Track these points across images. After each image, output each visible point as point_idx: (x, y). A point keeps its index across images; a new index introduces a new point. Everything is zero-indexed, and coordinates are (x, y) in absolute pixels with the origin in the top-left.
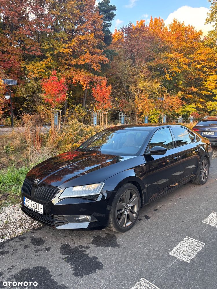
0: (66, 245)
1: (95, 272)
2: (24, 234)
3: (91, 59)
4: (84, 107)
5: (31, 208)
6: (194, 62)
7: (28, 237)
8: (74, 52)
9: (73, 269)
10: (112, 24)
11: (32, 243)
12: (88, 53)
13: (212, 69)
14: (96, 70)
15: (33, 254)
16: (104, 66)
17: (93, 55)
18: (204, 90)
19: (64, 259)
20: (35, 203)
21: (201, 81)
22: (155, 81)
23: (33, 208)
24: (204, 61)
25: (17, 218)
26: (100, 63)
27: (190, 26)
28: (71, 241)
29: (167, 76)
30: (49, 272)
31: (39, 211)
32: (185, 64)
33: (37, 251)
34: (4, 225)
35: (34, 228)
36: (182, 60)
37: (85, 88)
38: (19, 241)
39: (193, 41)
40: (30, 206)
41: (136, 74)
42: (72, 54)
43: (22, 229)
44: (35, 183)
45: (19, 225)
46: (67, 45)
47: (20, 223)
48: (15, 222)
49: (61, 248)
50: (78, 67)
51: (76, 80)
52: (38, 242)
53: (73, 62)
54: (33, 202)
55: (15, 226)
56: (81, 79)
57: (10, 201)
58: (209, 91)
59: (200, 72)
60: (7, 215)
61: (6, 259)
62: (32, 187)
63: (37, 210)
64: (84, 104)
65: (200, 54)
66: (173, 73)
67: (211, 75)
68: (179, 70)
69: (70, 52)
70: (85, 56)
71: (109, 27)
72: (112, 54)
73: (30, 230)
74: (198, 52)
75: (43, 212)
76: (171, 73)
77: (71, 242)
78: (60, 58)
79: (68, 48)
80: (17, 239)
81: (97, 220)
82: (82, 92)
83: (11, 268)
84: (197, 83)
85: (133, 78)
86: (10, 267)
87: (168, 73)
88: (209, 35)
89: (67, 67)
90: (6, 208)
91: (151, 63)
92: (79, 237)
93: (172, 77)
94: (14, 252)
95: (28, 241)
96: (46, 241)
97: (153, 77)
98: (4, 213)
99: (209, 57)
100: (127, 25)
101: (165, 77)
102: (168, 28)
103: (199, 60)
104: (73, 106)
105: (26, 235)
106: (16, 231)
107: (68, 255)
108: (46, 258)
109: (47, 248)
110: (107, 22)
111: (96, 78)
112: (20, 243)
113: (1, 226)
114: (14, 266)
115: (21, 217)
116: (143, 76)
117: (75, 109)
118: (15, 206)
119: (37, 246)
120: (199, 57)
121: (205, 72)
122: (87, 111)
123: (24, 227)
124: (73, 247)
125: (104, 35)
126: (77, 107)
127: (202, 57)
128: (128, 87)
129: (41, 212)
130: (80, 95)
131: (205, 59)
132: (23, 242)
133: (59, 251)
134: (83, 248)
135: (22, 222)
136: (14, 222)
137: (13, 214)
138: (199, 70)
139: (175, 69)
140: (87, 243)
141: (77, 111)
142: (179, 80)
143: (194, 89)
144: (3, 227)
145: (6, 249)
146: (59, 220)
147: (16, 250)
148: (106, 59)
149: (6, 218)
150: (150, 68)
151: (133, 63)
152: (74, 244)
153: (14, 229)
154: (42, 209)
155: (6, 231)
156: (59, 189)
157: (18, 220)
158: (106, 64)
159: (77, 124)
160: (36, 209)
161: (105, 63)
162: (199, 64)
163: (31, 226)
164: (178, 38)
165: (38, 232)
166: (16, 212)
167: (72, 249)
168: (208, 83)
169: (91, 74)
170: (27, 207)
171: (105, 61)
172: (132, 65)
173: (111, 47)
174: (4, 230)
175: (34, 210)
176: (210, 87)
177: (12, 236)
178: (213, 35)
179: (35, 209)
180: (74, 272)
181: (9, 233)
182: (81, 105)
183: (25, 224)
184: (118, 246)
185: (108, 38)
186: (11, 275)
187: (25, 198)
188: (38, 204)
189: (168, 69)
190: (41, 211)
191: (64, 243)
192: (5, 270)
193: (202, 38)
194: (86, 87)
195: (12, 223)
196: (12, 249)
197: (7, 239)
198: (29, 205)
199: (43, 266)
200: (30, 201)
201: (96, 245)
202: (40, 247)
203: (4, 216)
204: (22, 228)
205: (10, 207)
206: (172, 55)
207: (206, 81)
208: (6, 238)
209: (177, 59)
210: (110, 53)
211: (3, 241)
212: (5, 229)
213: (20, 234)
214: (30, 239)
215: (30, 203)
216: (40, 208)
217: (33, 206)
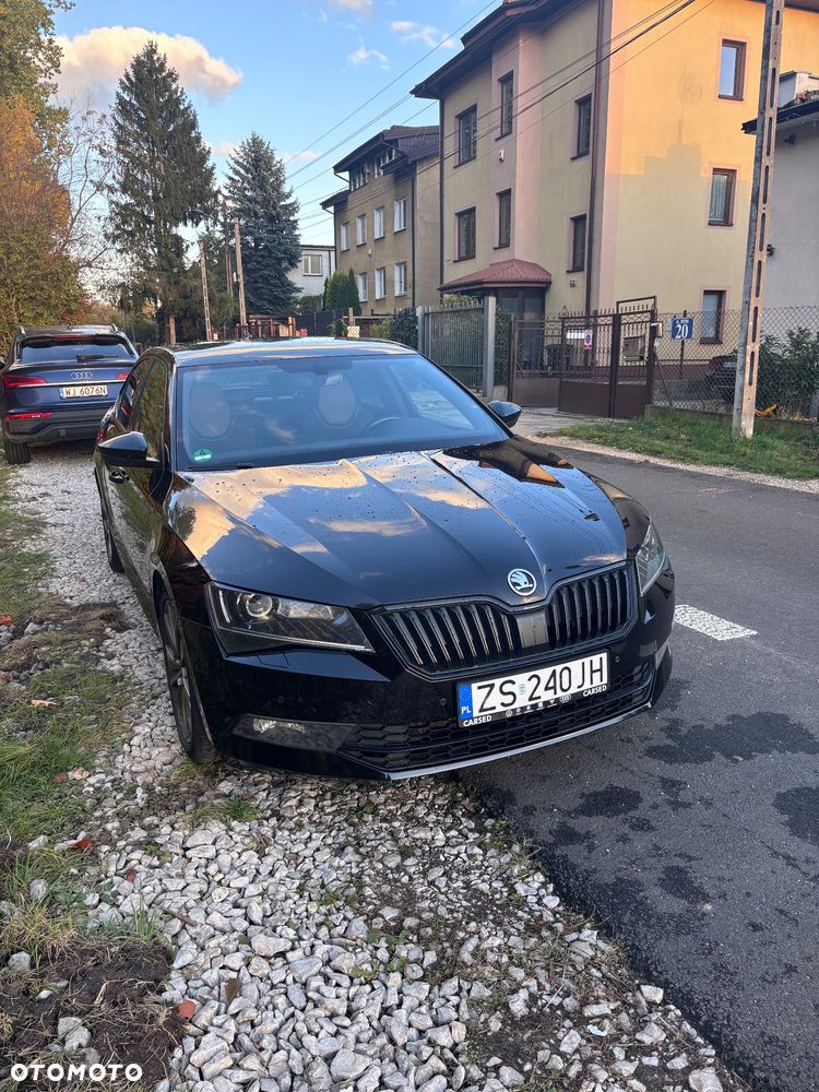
0: (650, 751)
1: (799, 725)
5: (532, 707)
11: (620, 812)
19: (737, 761)
20: (558, 668)
23: (549, 696)
28: (629, 742)
31: (587, 685)
38: (586, 844)
40: (523, 701)
49: (670, 762)
52: (613, 801)
54: (545, 673)
63: (574, 690)
75: (605, 680)
77: (637, 741)
94: (681, 855)
95: (600, 824)
107: (717, 753)
108: (729, 789)
114: (775, 852)
119: (644, 805)
124: (669, 742)
129: (598, 683)
132: (602, 835)
133: (687, 766)
134: (680, 727)
145: (649, 876)
147: (658, 849)
152: (646, 738)
154: (600, 670)
160: (568, 689)
167: (682, 744)
170: (490, 724)
175: (557, 700)
179: (560, 694)
180: (801, 753)
187: (474, 686)
188: (575, 665)
190: (597, 681)
191: (641, 754)
196: (651, 860)
197: (536, 885)
198: (515, 702)
200: (521, 678)
202: (654, 797)
214: (583, 817)
215: (522, 687)
216: (592, 672)
217: (547, 688)
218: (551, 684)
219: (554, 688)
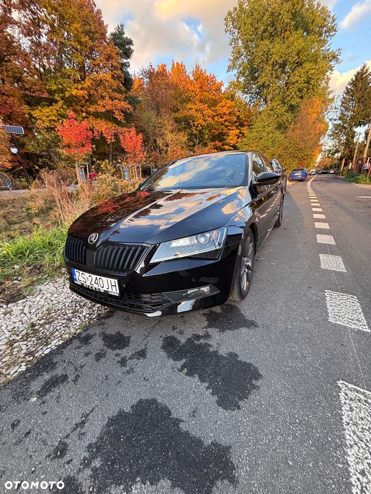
0: (169, 337)
1: (254, 387)
2: (86, 328)
3: (113, 106)
4: (111, 163)
5: (92, 287)
6: (217, 115)
7: (95, 334)
8: (90, 95)
9: (210, 391)
10: (130, 63)
11: (109, 346)
12: (107, 98)
13: (233, 123)
14: (119, 120)
15: (119, 372)
16: (128, 116)
17: (114, 101)
18: (227, 145)
19: (181, 371)
20: (98, 277)
21: (223, 135)
22: (182, 133)
23: (96, 286)
24: (226, 115)
25: (64, 301)
26: (122, 111)
27: (212, 75)
28: (174, 329)
29: (194, 129)
30: (169, 413)
31: (110, 290)
32: (209, 117)
33: (123, 362)
34: (44, 318)
35: (99, 315)
36: (206, 111)
37: (110, 141)
38: (81, 345)
39: (214, 92)
40: (88, 283)
41: (162, 126)
42: (88, 98)
43: (79, 320)
44: (91, 242)
45: (71, 313)
46: (80, 86)
47: (72, 309)
48: (64, 308)
49: (163, 347)
50: (97, 115)
51: (98, 132)
52: (118, 341)
53: (92, 109)
54: (94, 277)
55: (64, 315)
56: (103, 130)
57: (47, 275)
58: (230, 146)
59: (223, 126)
60: (46, 299)
61: (63, 399)
62: (85, 250)
63: (105, 288)
64: (111, 159)
65: (223, 107)
66: (199, 125)
67: (233, 130)
68: (204, 123)
69: (85, 95)
70: (104, 101)
71: (127, 67)
72: (135, 101)
73: (94, 319)
74: (220, 105)
75: (118, 292)
76: (197, 126)
77: (176, 331)
78: (74, 103)
79: (82, 89)
80: (76, 343)
81: (219, 292)
82: (106, 146)
83: (83, 422)
84: (220, 137)
85: (160, 131)
86: (78, 420)
87: (194, 126)
88: (230, 87)
89: (84, 114)
90: (42, 287)
91: (176, 114)
92: (183, 320)
93: (198, 130)
94: (78, 376)
95: (97, 344)
96: (131, 336)
97: (180, 130)
98: (41, 296)
99: (231, 110)
100: (146, 67)
101: (191, 130)
102: (191, 76)
103: (222, 113)
104: (98, 162)
105: (91, 332)
106: (70, 325)
107: (184, 360)
108: (147, 376)
109: (139, 352)
110: (125, 61)
111: (120, 129)
112: (84, 349)
113: (40, 320)
114: (88, 415)
115: (71, 298)
116: (170, 128)
117: (102, 166)
118: (57, 282)
119: (118, 351)
120: (221, 110)
121: (226, 126)
122: (115, 167)
123: (81, 315)
124: (183, 340)
125: (123, 75)
126: (104, 163)
127: (225, 110)
128: (155, 141)
129: (115, 291)
130: (105, 150)
131: (227, 112)
132: (89, 348)
133: (163, 354)
134: (202, 339)
135: (76, 306)
136: (62, 309)
137: (56, 295)
138: (222, 124)
139: (200, 121)
140: (203, 328)
141: (104, 168)
142: (204, 134)
143: (219, 144)
144: (44, 321)
145: (59, 371)
146: (153, 301)
147: (82, 367)
148: (129, 106)
149: (46, 303)
150: (177, 120)
151: (158, 113)
152: (181, 333)
153: (64, 321)
154: (115, 286)
155: (51, 328)
156: (145, 247)
157: (67, 304)
158: (130, 113)
159: (110, 178)
160: (103, 287)
161: (128, 112)
162: (222, 117)
163: (93, 311)
164: (201, 87)
165: (110, 321)
166: (61, 291)
167: (184, 345)
168: (230, 138)
169: (114, 125)
170: (82, 286)
171: (128, 108)
172: (157, 115)
173: (131, 93)
174: (47, 326)
175: (99, 289)
176: (232, 142)
177: (64, 336)
178: (233, 86)
179: (100, 288)
180: (215, 398)
181: (57, 330)
182: (107, 161)
183: (82, 309)
184: (253, 324)
185: (127, 82)
186: (87, 444)
187: (76, 270)
188: (104, 279)
189: (193, 121)
191: (164, 336)
192: (68, 432)
193: (223, 89)
194: (111, 139)
195: (59, 310)
196: (72, 368)
197: (57, 344)
198: (86, 282)
199: (150, 397)
200: (87, 275)
201: (218, 328)
202: (126, 352)
203: (41, 300)
204: (79, 316)
205: (48, 284)
206: (196, 106)
207: (229, 136)
208: (53, 342)
209: (202, 111)
210: (133, 100)
211: (50, 350)
212: (48, 324)
213: (78, 331)
214: (101, 338)
215: (87, 278)
216: (112, 286)
217: (95, 283)
218: (96, 282)
219: (97, 284)
